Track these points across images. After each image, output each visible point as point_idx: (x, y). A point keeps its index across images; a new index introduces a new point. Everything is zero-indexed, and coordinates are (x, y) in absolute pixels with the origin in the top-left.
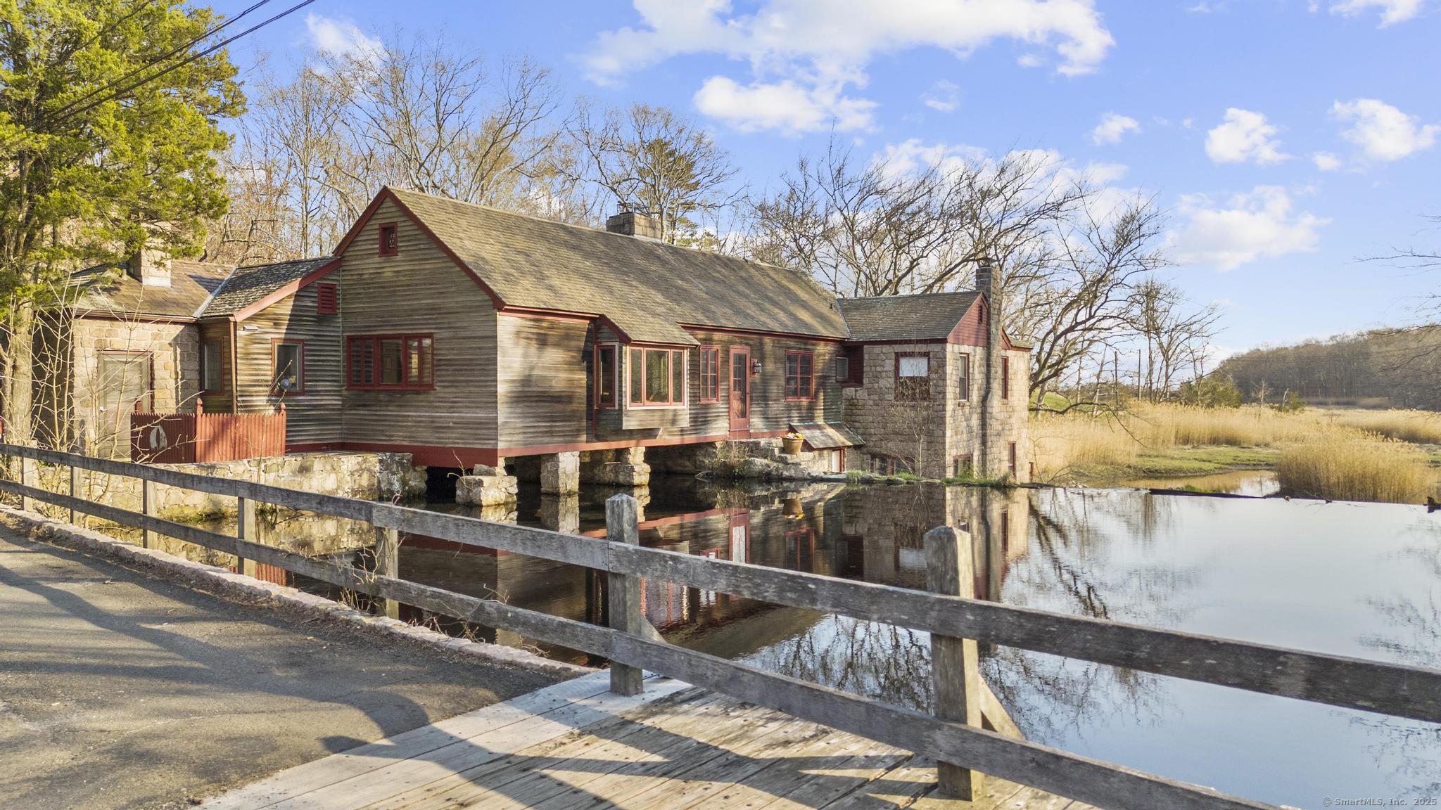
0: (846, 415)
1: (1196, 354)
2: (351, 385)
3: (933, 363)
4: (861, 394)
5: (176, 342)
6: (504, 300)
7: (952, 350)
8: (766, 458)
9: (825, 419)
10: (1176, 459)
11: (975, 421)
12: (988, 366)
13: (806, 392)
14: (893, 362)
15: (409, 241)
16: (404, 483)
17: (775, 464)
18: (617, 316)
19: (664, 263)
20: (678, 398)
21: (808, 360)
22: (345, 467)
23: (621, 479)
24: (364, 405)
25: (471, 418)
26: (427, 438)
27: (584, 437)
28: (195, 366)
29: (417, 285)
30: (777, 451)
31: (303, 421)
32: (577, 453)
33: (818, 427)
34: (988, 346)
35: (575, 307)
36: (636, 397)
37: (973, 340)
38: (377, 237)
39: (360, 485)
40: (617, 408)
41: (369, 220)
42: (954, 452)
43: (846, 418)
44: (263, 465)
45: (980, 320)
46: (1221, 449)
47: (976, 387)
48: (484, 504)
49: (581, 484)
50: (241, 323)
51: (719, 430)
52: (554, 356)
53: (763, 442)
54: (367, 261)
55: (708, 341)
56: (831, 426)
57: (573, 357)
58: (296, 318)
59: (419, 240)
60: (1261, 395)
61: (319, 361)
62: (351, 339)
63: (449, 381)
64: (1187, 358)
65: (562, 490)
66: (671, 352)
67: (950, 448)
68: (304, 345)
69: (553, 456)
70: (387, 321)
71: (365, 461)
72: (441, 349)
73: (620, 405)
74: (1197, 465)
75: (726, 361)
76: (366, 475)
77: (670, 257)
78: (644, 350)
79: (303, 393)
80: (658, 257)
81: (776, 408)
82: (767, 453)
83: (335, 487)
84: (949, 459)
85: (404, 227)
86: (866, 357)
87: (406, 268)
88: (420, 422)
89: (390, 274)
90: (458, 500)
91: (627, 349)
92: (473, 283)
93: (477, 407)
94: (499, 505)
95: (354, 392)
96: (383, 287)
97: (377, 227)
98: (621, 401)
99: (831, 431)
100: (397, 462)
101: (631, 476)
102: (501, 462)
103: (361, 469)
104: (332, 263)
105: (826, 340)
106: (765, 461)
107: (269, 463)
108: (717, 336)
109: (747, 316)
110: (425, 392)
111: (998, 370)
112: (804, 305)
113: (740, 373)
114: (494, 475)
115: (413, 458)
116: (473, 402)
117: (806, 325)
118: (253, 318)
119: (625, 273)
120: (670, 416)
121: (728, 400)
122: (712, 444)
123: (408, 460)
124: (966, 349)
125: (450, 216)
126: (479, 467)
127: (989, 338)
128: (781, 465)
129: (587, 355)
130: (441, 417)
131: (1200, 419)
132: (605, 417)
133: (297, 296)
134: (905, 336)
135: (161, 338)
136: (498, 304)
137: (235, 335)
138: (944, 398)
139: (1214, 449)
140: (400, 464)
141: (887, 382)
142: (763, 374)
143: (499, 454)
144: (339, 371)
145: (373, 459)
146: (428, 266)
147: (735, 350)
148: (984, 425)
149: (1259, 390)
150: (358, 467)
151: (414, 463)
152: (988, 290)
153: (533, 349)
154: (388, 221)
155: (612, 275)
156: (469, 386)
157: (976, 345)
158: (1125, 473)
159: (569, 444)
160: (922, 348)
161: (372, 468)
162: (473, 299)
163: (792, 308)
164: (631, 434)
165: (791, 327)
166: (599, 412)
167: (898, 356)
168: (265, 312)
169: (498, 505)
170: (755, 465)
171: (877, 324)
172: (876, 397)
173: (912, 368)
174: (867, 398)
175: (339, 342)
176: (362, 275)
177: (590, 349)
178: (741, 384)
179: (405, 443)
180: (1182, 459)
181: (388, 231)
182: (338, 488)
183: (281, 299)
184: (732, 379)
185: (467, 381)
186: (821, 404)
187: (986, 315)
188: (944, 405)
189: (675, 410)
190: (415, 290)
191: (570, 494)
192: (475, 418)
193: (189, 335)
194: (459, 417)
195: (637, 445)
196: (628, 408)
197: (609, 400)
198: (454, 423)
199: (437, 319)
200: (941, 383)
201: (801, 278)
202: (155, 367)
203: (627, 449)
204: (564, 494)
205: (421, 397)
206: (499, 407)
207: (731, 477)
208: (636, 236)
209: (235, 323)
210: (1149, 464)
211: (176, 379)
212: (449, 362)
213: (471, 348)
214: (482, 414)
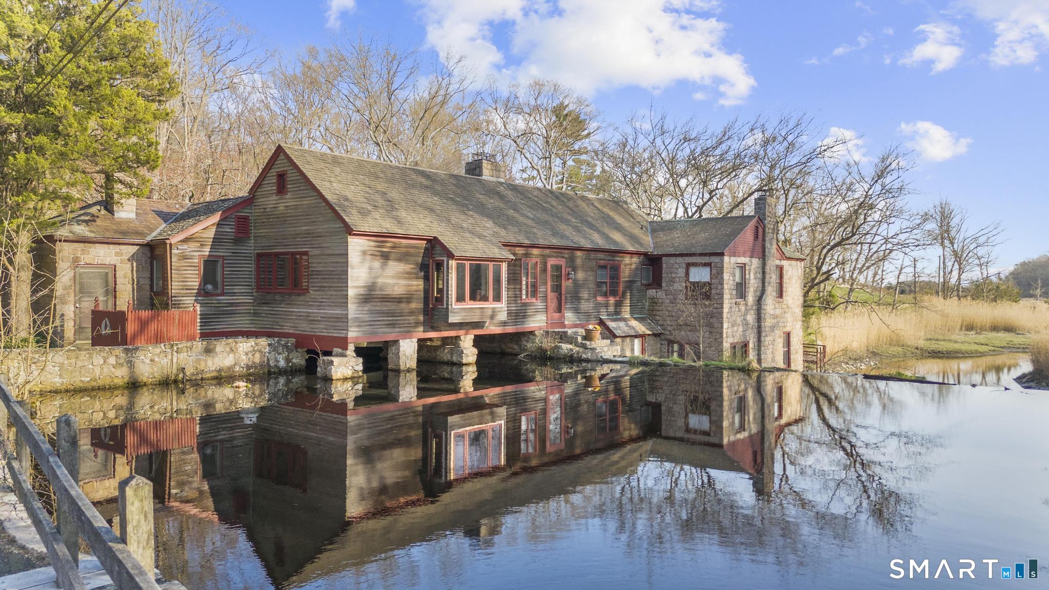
0: (649, 310)
1: (982, 260)
2: (259, 288)
3: (714, 271)
4: (660, 294)
5: (132, 258)
6: (352, 227)
7: (729, 262)
8: (571, 344)
9: (632, 313)
10: (958, 342)
11: (751, 318)
12: (764, 273)
13: (614, 293)
14: (684, 270)
15: (294, 184)
16: (288, 360)
17: (577, 349)
18: (449, 239)
19: (501, 197)
20: (498, 298)
21: (615, 270)
22: (241, 349)
23: (455, 359)
24: (266, 303)
25: (331, 314)
26: (305, 328)
27: (421, 329)
28: (148, 275)
29: (299, 216)
30: (579, 339)
31: (223, 314)
32: (415, 340)
33: (625, 320)
34: (763, 257)
35: (412, 232)
36: (460, 298)
37: (749, 253)
38: (275, 181)
39: (254, 363)
40: (445, 306)
41: (270, 169)
42: (731, 340)
43: (647, 313)
44: (175, 348)
45: (756, 237)
46: (999, 334)
47: (752, 290)
48: (334, 378)
49: (419, 361)
50: (175, 244)
51: (537, 322)
52: (395, 267)
53: (570, 331)
54: (269, 199)
55: (527, 255)
56: (636, 319)
57: (412, 268)
58: (217, 241)
59: (300, 183)
60: (1038, 292)
61: (236, 271)
62: (259, 256)
63: (318, 287)
64: (974, 262)
65: (402, 367)
66: (491, 264)
67: (727, 337)
68: (224, 259)
69: (396, 342)
70: (280, 243)
71: (257, 344)
72: (313, 263)
73: (447, 304)
74: (974, 347)
75: (544, 270)
76: (258, 355)
77: (510, 194)
78: (467, 264)
79: (223, 294)
80: (498, 193)
81: (585, 306)
82: (571, 340)
83: (233, 363)
84: (726, 345)
85: (291, 176)
86: (664, 266)
87: (293, 203)
88: (301, 316)
89: (283, 208)
90: (319, 375)
91: (453, 263)
92: (333, 215)
93: (335, 306)
94: (347, 379)
95: (260, 294)
96: (278, 218)
97: (275, 174)
98: (448, 301)
99: (634, 323)
100: (283, 346)
101: (461, 357)
102: (351, 347)
103: (254, 350)
104: (245, 201)
105: (632, 254)
106: (570, 346)
107: (180, 346)
108: (535, 251)
109: (563, 237)
110: (303, 294)
111: (773, 278)
112: (619, 228)
113: (558, 278)
114: (346, 356)
115: (296, 342)
116: (333, 302)
117: (615, 243)
118: (186, 240)
119: (466, 206)
120: (489, 313)
121: (545, 298)
122: (532, 333)
123: (292, 344)
124: (742, 260)
125: (328, 165)
126: (337, 350)
127: (764, 252)
128: (581, 350)
129: (424, 267)
130: (313, 313)
131: (983, 311)
132: (437, 313)
133: (219, 225)
134: (693, 250)
135: (122, 255)
136: (349, 230)
137: (171, 253)
138: (722, 298)
139: (994, 334)
140: (286, 346)
141: (679, 286)
142: (575, 281)
143: (349, 341)
144: (251, 278)
145: (263, 342)
146: (305, 202)
147: (551, 262)
148: (759, 318)
149: (1036, 288)
150: (252, 349)
151: (297, 346)
152: (764, 214)
153: (377, 264)
154: (282, 169)
155: (454, 207)
156: (330, 291)
157: (752, 257)
158: (913, 353)
159: (407, 334)
160: (706, 260)
161: (263, 350)
162: (334, 226)
163: (606, 230)
164: (460, 325)
165: (601, 243)
166: (433, 309)
167: (689, 265)
168: (194, 236)
169: (345, 379)
170: (563, 349)
171: (676, 240)
172: (671, 297)
173: (700, 275)
174: (665, 297)
175: (251, 257)
176: (265, 209)
177: (426, 262)
178: (557, 288)
179: (291, 331)
180: (963, 342)
181: (281, 177)
182: (235, 364)
183: (207, 227)
184: (549, 284)
185: (330, 287)
186: (627, 302)
187: (760, 234)
188: (722, 304)
189: (494, 308)
190: (297, 220)
191: (409, 371)
192: (334, 314)
193: (143, 253)
194: (324, 313)
195: (466, 334)
196: (454, 306)
197: (439, 300)
198: (322, 317)
199: (311, 241)
200: (720, 287)
201: (622, 207)
202: (117, 275)
203: (459, 337)
204: (404, 371)
205: (301, 298)
206: (349, 306)
207: (544, 358)
208: (484, 177)
209: (171, 244)
210: (934, 346)
211: (133, 284)
212: (318, 273)
213: (332, 262)
214: (338, 311)
